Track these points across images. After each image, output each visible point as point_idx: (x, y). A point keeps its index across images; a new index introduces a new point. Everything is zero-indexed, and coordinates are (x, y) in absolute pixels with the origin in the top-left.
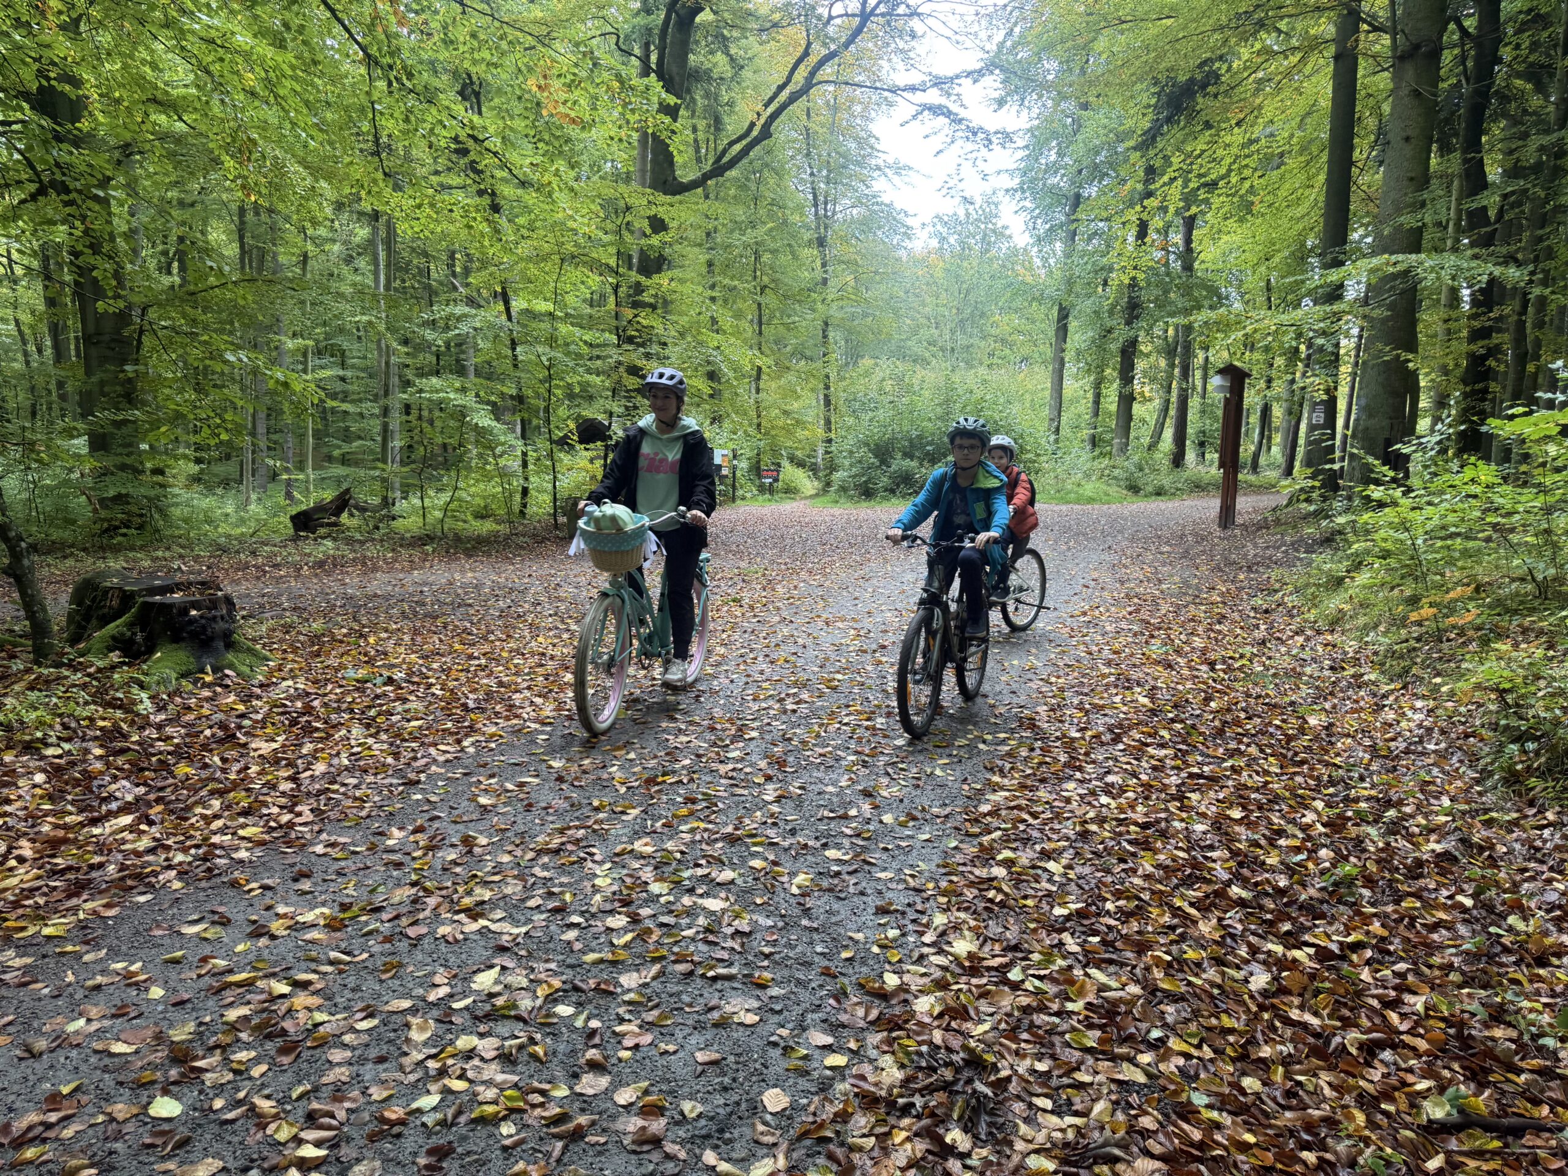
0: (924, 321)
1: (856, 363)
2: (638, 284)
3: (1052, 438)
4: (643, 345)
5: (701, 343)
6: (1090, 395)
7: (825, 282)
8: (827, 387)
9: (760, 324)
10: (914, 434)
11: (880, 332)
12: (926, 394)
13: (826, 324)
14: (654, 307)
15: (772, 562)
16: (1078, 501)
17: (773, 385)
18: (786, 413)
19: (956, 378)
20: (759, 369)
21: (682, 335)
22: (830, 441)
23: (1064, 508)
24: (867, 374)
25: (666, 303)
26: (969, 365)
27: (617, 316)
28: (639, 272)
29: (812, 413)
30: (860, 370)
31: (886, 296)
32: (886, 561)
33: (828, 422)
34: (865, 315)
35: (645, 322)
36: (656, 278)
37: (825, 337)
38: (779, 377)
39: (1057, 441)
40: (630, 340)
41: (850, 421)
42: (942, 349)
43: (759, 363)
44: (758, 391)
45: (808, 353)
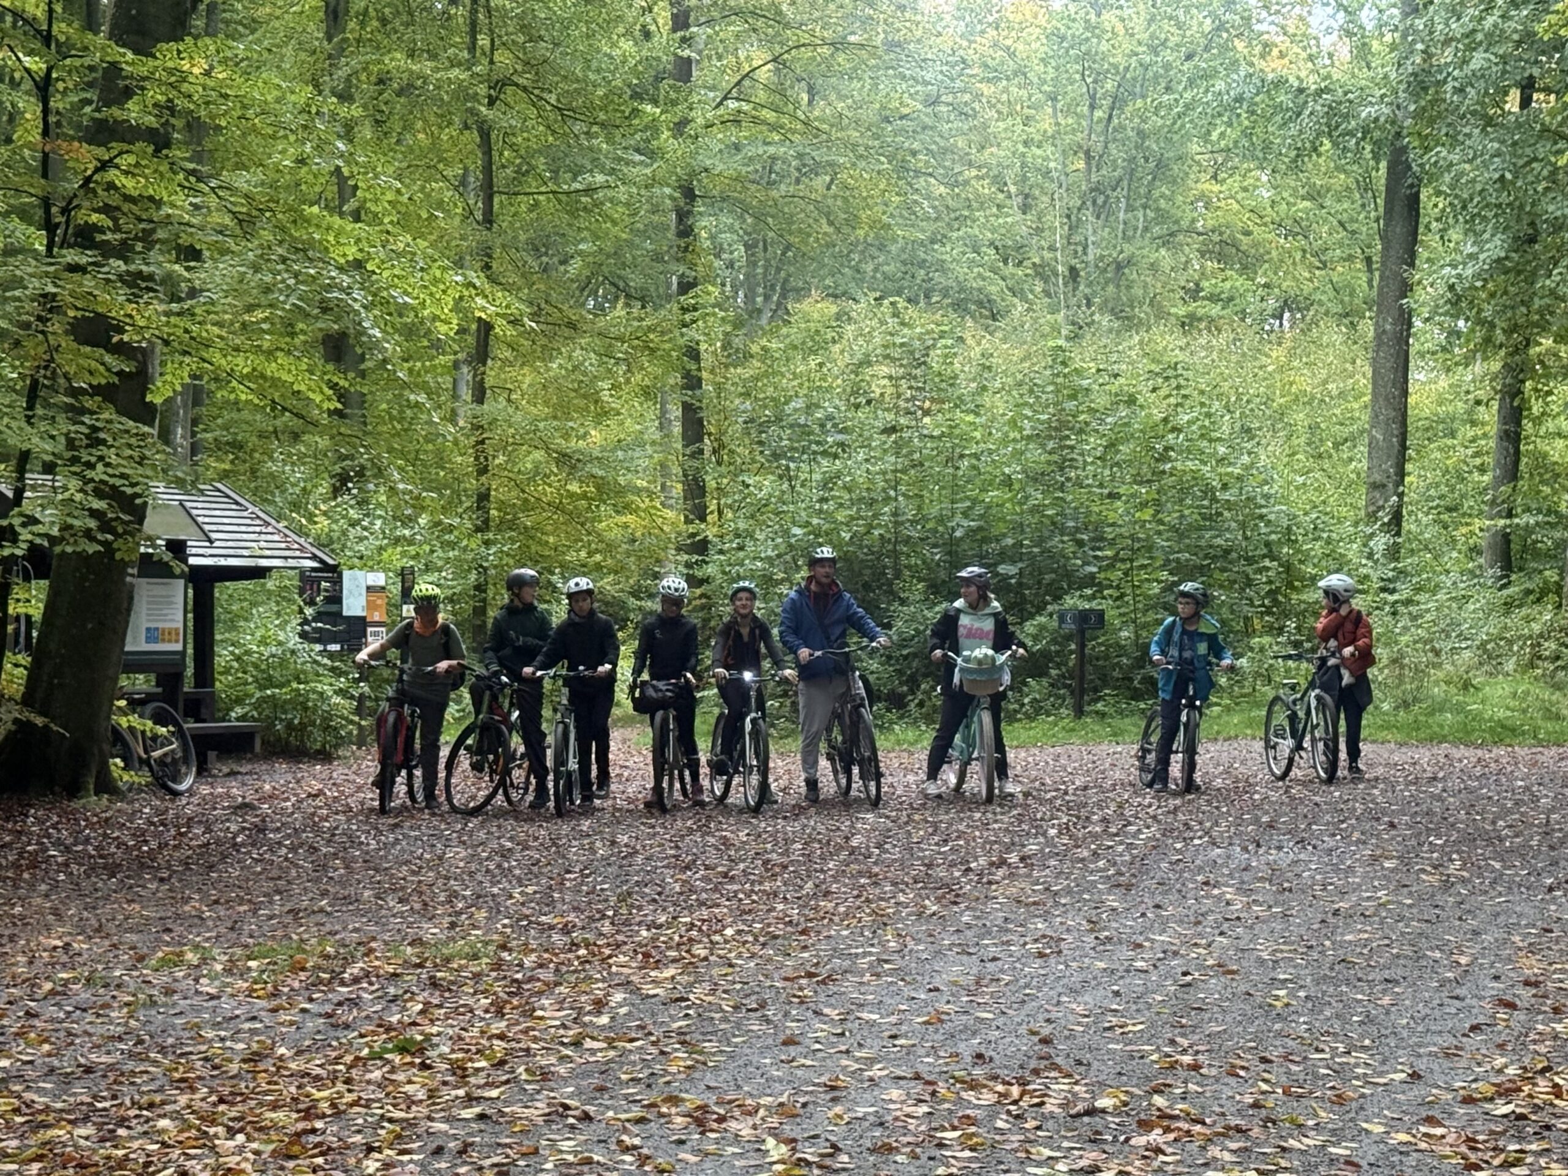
0: (985, 189)
1: (780, 313)
2: (114, 69)
3: (1380, 543)
4: (123, 251)
5: (302, 250)
6: (1490, 416)
7: (684, 69)
8: (693, 382)
9: (488, 190)
10: (961, 525)
11: (853, 222)
12: (999, 405)
13: (689, 194)
14: (160, 141)
15: (522, 922)
16: (1465, 736)
17: (528, 378)
18: (564, 459)
19: (1085, 358)
20: (486, 327)
21: (246, 224)
22: (701, 547)
23: (1424, 755)
24: (815, 345)
25: (196, 128)
26: (1127, 321)
27: (46, 167)
28: (118, 36)
29: (645, 459)
30: (794, 332)
31: (869, 114)
32: (881, 921)
33: (695, 490)
34: (808, 169)
35: (129, 184)
36: (167, 55)
37: (686, 231)
38: (548, 353)
39: (1393, 552)
40: (85, 237)
41: (766, 485)
42: (1042, 272)
43: (482, 308)
44: (480, 396)
45: (635, 281)
